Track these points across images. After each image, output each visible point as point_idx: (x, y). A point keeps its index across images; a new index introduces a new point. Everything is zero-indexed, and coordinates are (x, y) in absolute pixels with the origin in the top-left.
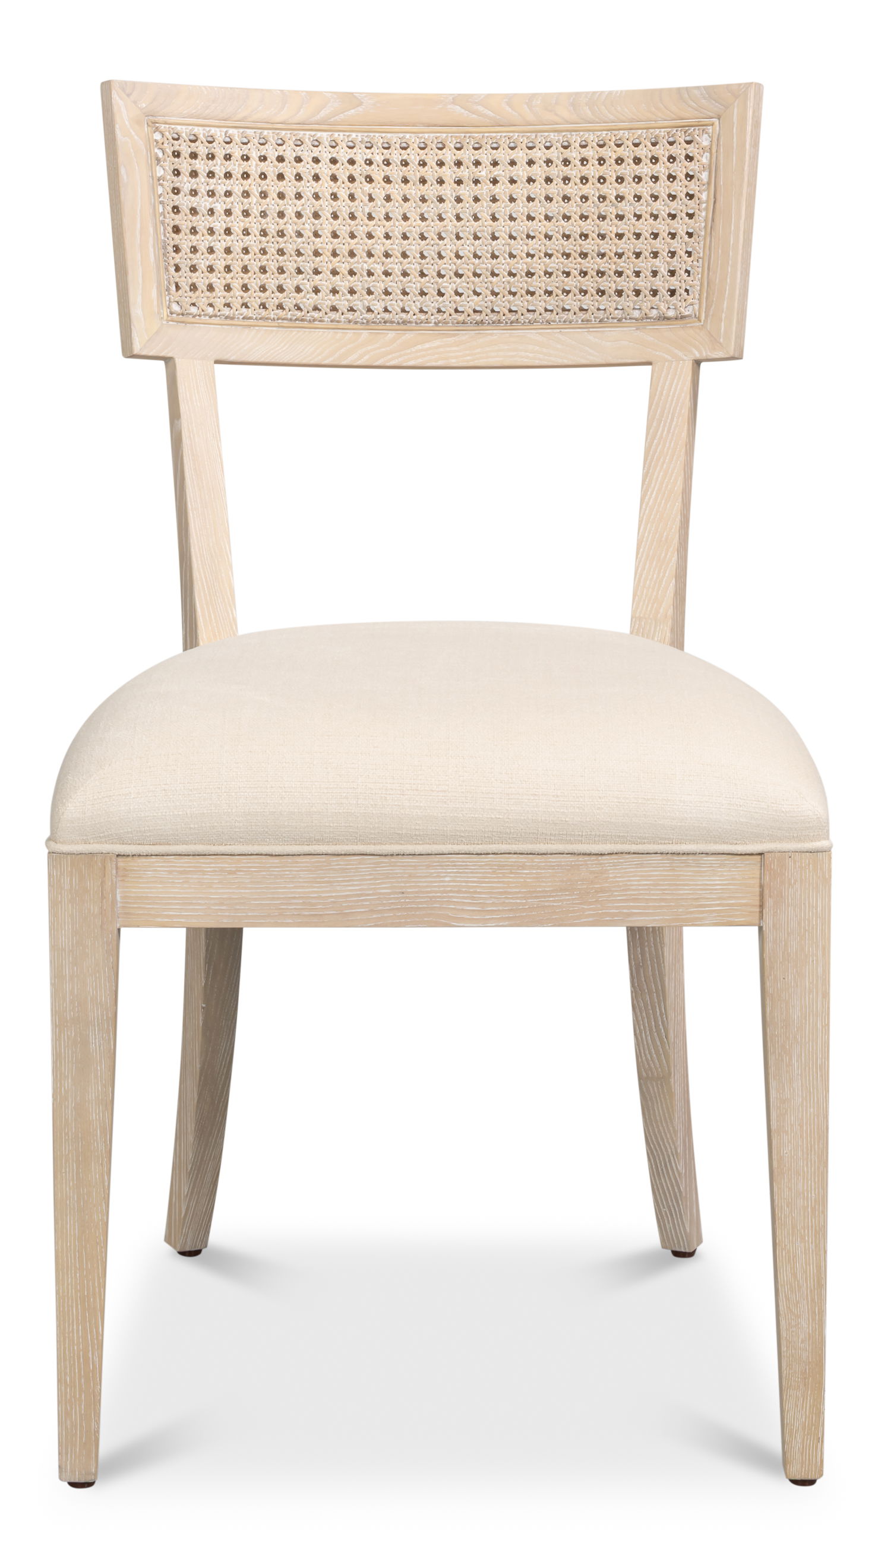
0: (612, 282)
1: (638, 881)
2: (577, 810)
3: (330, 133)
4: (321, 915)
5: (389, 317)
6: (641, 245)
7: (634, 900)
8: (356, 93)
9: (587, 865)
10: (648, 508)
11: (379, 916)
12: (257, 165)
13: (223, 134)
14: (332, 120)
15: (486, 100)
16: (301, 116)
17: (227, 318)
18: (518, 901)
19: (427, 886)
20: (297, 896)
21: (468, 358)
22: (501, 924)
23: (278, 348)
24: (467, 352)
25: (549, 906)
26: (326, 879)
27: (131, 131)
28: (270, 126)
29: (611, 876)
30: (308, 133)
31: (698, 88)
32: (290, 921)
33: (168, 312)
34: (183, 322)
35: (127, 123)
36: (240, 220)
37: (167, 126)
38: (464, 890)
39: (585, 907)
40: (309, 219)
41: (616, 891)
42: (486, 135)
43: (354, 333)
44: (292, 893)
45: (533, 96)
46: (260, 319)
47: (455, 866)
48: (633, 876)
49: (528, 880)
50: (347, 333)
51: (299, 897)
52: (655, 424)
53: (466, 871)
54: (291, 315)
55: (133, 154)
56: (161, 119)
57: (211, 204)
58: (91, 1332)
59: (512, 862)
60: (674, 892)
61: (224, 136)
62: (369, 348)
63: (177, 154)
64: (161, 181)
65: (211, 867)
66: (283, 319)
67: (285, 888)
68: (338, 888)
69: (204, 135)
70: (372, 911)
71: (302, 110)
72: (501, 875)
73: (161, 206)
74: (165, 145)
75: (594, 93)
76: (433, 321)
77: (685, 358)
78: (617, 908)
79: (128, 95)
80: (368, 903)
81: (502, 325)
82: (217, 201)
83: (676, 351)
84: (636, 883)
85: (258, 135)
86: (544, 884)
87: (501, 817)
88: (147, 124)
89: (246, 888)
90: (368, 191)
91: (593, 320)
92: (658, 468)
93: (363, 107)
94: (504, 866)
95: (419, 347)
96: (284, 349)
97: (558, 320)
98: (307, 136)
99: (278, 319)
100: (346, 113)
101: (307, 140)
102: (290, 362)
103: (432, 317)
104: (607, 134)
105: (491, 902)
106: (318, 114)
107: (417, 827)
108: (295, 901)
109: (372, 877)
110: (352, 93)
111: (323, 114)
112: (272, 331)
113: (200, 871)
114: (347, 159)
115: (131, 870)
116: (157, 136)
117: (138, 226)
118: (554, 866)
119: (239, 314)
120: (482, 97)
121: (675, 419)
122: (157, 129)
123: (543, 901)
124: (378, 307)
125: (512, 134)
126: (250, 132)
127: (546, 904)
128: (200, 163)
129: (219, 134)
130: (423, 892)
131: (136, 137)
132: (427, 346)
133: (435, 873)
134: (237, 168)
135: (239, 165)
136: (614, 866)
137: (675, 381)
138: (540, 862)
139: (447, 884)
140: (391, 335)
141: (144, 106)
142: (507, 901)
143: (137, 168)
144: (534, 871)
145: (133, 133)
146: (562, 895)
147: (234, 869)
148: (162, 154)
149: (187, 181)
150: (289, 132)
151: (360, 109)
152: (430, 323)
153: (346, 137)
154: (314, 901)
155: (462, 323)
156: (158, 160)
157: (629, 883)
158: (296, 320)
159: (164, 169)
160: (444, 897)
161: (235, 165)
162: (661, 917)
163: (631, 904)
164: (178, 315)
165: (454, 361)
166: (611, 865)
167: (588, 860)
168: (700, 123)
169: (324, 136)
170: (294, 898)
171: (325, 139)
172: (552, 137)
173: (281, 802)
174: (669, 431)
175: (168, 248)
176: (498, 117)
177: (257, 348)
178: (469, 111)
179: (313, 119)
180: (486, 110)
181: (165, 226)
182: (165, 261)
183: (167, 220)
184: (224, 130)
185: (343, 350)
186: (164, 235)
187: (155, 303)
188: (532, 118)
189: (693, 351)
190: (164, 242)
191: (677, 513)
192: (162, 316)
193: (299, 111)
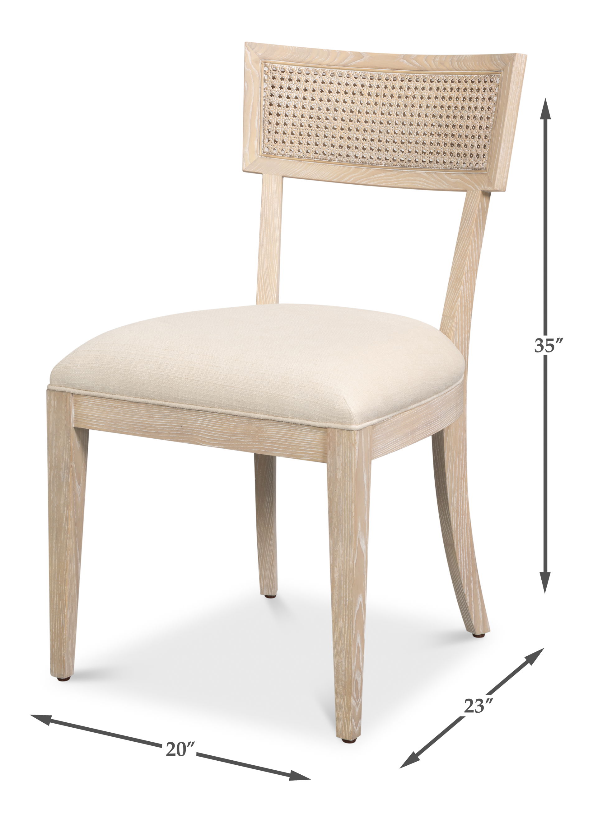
0: (456, 150)
1: (276, 434)
2: (250, 397)
3: (348, 71)
4: (150, 432)
5: (364, 160)
6: (468, 132)
7: (275, 443)
9: (255, 423)
10: (455, 261)
11: (172, 436)
12: (311, 84)
13: (298, 69)
14: (350, 64)
15: (417, 57)
16: (336, 61)
17: (290, 156)
18: (227, 437)
19: (191, 425)
20: (140, 422)
21: (396, 183)
22: (220, 447)
24: (396, 180)
25: (239, 441)
26: (152, 416)
27: (252, 66)
28: (320, 66)
29: (265, 430)
30: (338, 70)
31: (497, 55)
32: (138, 433)
33: (262, 152)
34: (269, 157)
35: (250, 62)
36: (300, 110)
37: (271, 64)
38: (205, 428)
39: (254, 444)
40: (332, 111)
41: (267, 438)
42: (415, 74)
43: (348, 167)
44: (139, 420)
45: (436, 56)
46: (306, 158)
47: (202, 416)
48: (274, 432)
49: (231, 427)
50: (346, 167)
51: (141, 423)
52: (463, 221)
53: (207, 419)
54: (320, 156)
55: (252, 77)
56: (268, 61)
57: (287, 102)
58: (62, 610)
59: (224, 418)
60: (291, 442)
61: (298, 70)
62: (354, 175)
63: (274, 78)
64: (265, 90)
65: (108, 404)
66: (317, 158)
67: (136, 417)
68: (156, 420)
69: (288, 69)
70: (169, 433)
71: (336, 59)
72: (220, 424)
73: (264, 102)
74: (269, 73)
75: (460, 56)
76: (383, 164)
77: (478, 189)
78: (268, 446)
79: (253, 49)
80: (168, 429)
81: (412, 168)
82: (291, 101)
83: (476, 186)
84: (275, 435)
85: (314, 70)
86: (238, 430)
87: (218, 396)
88: (261, 63)
89: (121, 416)
90: (360, 99)
91: (448, 167)
92: (461, 243)
93: (364, 59)
94: (221, 419)
95: (376, 176)
96: (315, 173)
97: (434, 167)
98: (337, 72)
99: (315, 158)
100: (356, 61)
101: (336, 74)
102: (318, 179)
103: (383, 162)
104: (462, 77)
105: (216, 436)
106: (343, 61)
107: (185, 396)
108: (140, 424)
109: (169, 417)
110: (360, 52)
111: (346, 61)
112: (311, 164)
113: (103, 405)
114: (353, 84)
115: (78, 401)
116: (266, 69)
117: (251, 110)
118: (241, 422)
119: (296, 155)
120: (416, 56)
121: (471, 219)
122: (265, 65)
123: (237, 438)
124: (360, 155)
125: (425, 75)
126: (310, 68)
127: (239, 440)
128: (284, 82)
129: (296, 69)
130: (189, 427)
131: (254, 69)
132: (379, 175)
133: (194, 419)
134: (302, 86)
135: (303, 84)
136: (266, 425)
137: (473, 200)
138: (236, 419)
139: (199, 425)
140: (365, 169)
141: (260, 54)
142: (223, 436)
143: (253, 83)
144: (233, 424)
145: (253, 67)
146: (245, 436)
147: (116, 406)
148: (267, 77)
149: (277, 91)
150: (329, 70)
151: (362, 60)
152: (382, 165)
153: (354, 73)
154: (147, 425)
155: (396, 166)
156: (265, 80)
157: (272, 435)
158: (323, 159)
159: (267, 84)
160: (198, 431)
161: (301, 84)
162: (285, 453)
163: (273, 445)
164: (267, 153)
165: (390, 183)
166: (265, 425)
167: (255, 421)
168: (497, 73)
169: (345, 72)
170: (139, 423)
171: (345, 74)
172: (441, 77)
173: (133, 377)
174: (467, 225)
175: (265, 121)
176: (421, 66)
177: (302, 172)
178: (409, 63)
179: (341, 64)
180: (416, 62)
181: (264, 111)
182: (263, 128)
183: (266, 109)
184: (299, 67)
185: (342, 175)
186: (264, 116)
187: (256, 147)
188: (434, 67)
189: (482, 185)
190: (264, 118)
191: (465, 266)
192: (259, 153)
193: (335, 60)
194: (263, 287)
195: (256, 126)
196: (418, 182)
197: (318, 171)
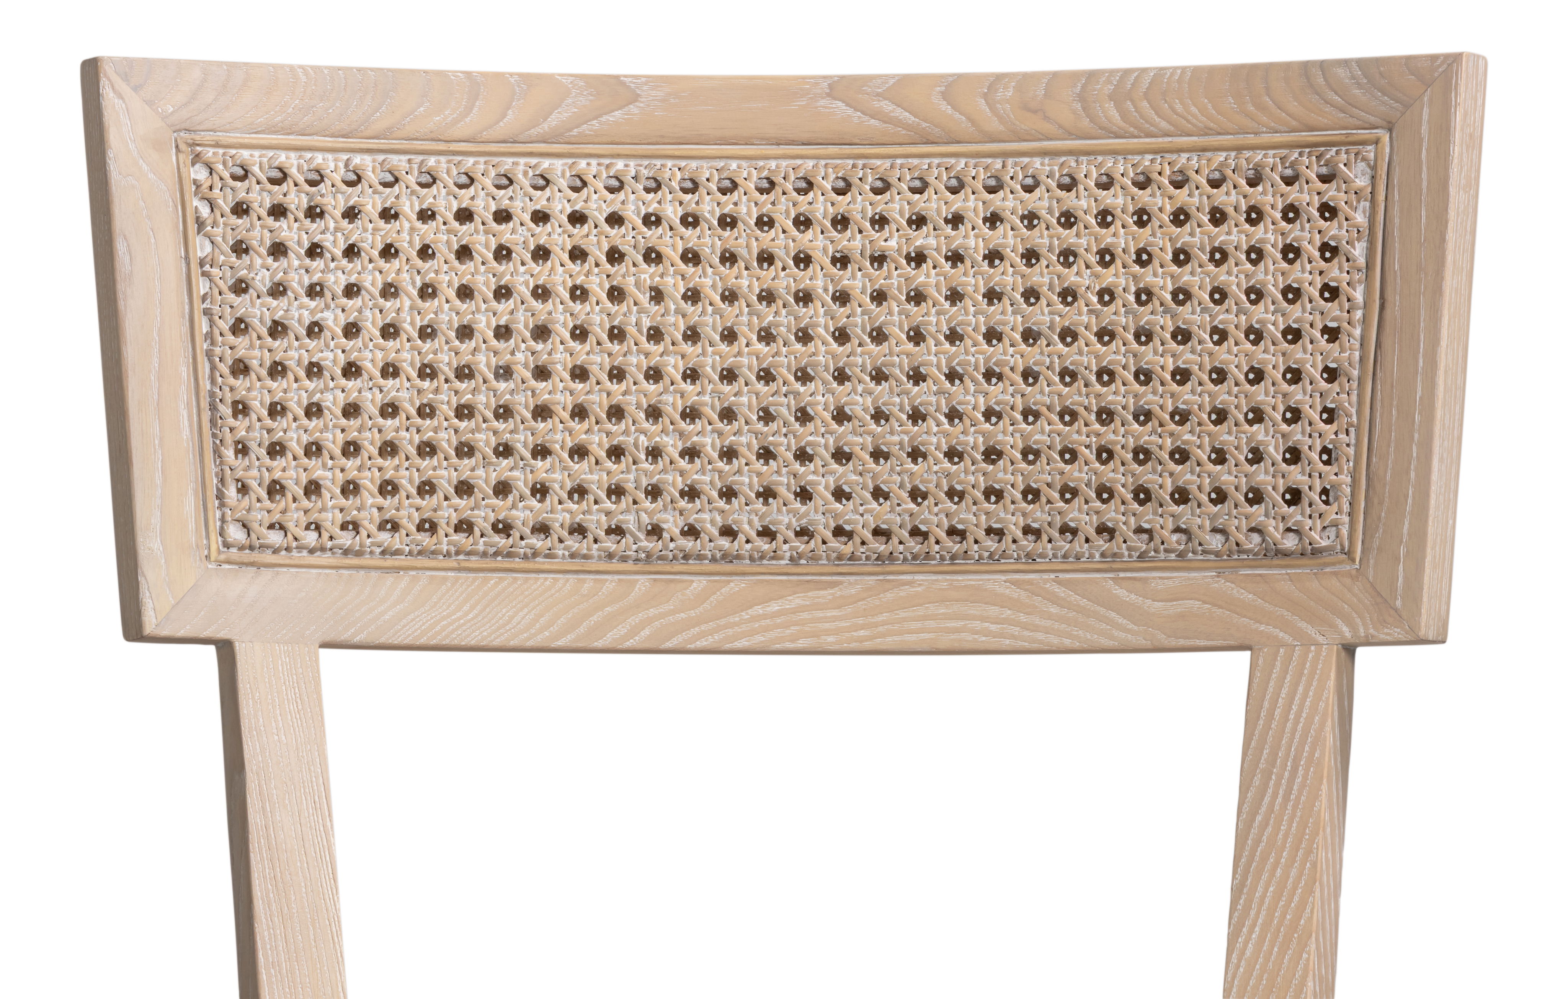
0: (1166, 474)
3: (570, 161)
5: (693, 546)
6: (1226, 396)
8: (625, 76)
10: (1243, 963)
12: (412, 229)
13: (341, 165)
14: (575, 132)
15: (900, 87)
16: (510, 123)
17: (346, 552)
21: (862, 633)
23: (459, 614)
24: (860, 621)
27: (142, 162)
28: (442, 147)
30: (522, 161)
31: (1345, 63)
33: (220, 543)
34: (252, 564)
35: (133, 145)
36: (375, 346)
37: (221, 151)
40: (523, 341)
42: (899, 161)
43: (620, 580)
45: (999, 79)
46: (420, 553)
50: (607, 580)
52: (1257, 781)
54: (485, 544)
55: (145, 211)
56: (208, 137)
57: (312, 312)
61: (343, 170)
62: (652, 612)
63: (241, 210)
64: (207, 268)
66: (469, 553)
69: (299, 168)
71: (510, 112)
73: (206, 320)
74: (216, 191)
75: (1127, 72)
76: (788, 555)
77: (1321, 639)
79: (136, 89)
81: (933, 562)
82: (327, 307)
83: (1303, 625)
85: (416, 166)
88: (177, 147)
90: (649, 281)
91: (1126, 553)
92: (1265, 876)
93: (642, 105)
95: (758, 610)
97: (1050, 553)
98: (521, 168)
99: (458, 553)
100: (604, 119)
101: (520, 176)
102: (484, 643)
103: (786, 547)
104: (1152, 161)
106: (545, 120)
110: (617, 77)
111: (554, 120)
112: (445, 579)
114: (605, 215)
116: (199, 173)
119: (373, 544)
120: (892, 82)
121: (1301, 772)
122: (197, 158)
124: (672, 524)
125: (953, 161)
126: (399, 161)
128: (291, 228)
131: (152, 175)
132: (774, 607)
134: (370, 237)
135: (375, 230)
137: (1301, 689)
140: (699, 584)
141: (171, 109)
143: (153, 240)
145: (146, 167)
148: (208, 210)
149: (263, 266)
150: (482, 160)
151: (634, 109)
152: (782, 558)
153: (603, 168)
155: (850, 559)
156: (200, 224)
158: (496, 554)
159: (213, 242)
161: (366, 230)
164: (241, 548)
165: (831, 639)
168: (1350, 139)
169: (557, 167)
171: (560, 173)
172: (1038, 165)
174: (1286, 798)
175: (221, 407)
176: (924, 125)
177: (412, 616)
178: (863, 113)
179: (534, 132)
180: (899, 110)
181: (211, 362)
182: (214, 436)
183: (218, 350)
184: (345, 157)
185: (595, 618)
186: (213, 381)
187: (192, 525)
188: (994, 125)
189: (1339, 622)
190: (212, 394)
192: (206, 552)
193: (504, 115)
195: (186, 433)
196: (977, 625)
197: (479, 607)
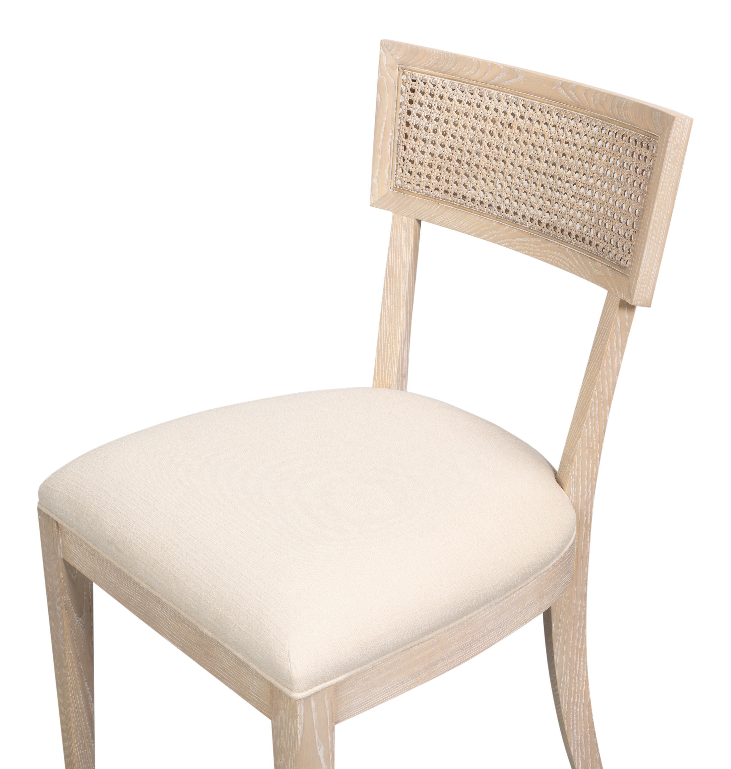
3: (498, 92)
5: (507, 215)
7: (225, 671)
8: (516, 69)
11: (139, 613)
12: (455, 105)
13: (441, 82)
14: (501, 84)
15: (578, 88)
16: (486, 77)
17: (426, 194)
18: (184, 640)
21: (539, 254)
23: (450, 219)
24: (539, 250)
25: (195, 651)
27: (387, 72)
28: (468, 81)
30: (487, 89)
33: (394, 184)
34: (402, 192)
35: (385, 67)
36: (440, 137)
37: (411, 72)
38: (165, 620)
40: (475, 144)
43: (490, 220)
46: (444, 199)
50: (487, 219)
51: (113, 583)
54: (459, 201)
55: (386, 87)
56: (408, 67)
57: (426, 124)
62: (495, 232)
63: (413, 90)
64: (402, 105)
68: (124, 588)
70: (136, 607)
71: (486, 74)
73: (399, 120)
74: (407, 84)
76: (528, 225)
77: (617, 293)
79: (389, 51)
80: (134, 602)
81: (555, 239)
82: (430, 123)
83: (617, 289)
85: (460, 86)
88: (399, 69)
90: (507, 134)
92: (593, 363)
93: (518, 79)
95: (518, 239)
96: (453, 221)
98: (486, 92)
99: (453, 201)
100: (509, 81)
101: (485, 94)
103: (527, 222)
105: (174, 633)
106: (495, 78)
109: (135, 590)
110: (514, 69)
111: (497, 79)
112: (449, 208)
115: (63, 533)
116: (404, 77)
117: (383, 130)
119: (433, 194)
121: (605, 335)
122: (404, 73)
123: (192, 646)
124: (503, 207)
126: (456, 83)
127: (194, 649)
128: (424, 98)
129: (439, 81)
130: (151, 610)
131: (390, 77)
132: (522, 239)
134: (444, 105)
135: (446, 103)
137: (611, 309)
140: (507, 227)
141: (398, 58)
143: (387, 95)
145: (388, 74)
148: (405, 88)
149: (416, 108)
150: (478, 87)
151: (516, 80)
152: (526, 226)
153: (506, 96)
154: (117, 588)
156: (402, 92)
158: (463, 204)
159: (404, 98)
160: (159, 618)
161: (443, 102)
164: (400, 187)
168: (655, 136)
169: (495, 93)
170: (111, 582)
171: (495, 95)
175: (399, 146)
176: (579, 102)
177: (439, 217)
178: (567, 94)
179: (492, 81)
180: (575, 96)
181: (399, 132)
182: (397, 154)
183: (401, 130)
184: (443, 79)
185: (482, 230)
186: (399, 139)
187: (387, 177)
188: (593, 107)
189: (622, 292)
190: (398, 142)
191: (591, 396)
192: (390, 186)
193: (485, 75)
194: (383, 357)
195: (389, 151)
196: (562, 261)
197: (455, 219)
